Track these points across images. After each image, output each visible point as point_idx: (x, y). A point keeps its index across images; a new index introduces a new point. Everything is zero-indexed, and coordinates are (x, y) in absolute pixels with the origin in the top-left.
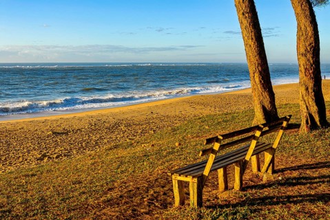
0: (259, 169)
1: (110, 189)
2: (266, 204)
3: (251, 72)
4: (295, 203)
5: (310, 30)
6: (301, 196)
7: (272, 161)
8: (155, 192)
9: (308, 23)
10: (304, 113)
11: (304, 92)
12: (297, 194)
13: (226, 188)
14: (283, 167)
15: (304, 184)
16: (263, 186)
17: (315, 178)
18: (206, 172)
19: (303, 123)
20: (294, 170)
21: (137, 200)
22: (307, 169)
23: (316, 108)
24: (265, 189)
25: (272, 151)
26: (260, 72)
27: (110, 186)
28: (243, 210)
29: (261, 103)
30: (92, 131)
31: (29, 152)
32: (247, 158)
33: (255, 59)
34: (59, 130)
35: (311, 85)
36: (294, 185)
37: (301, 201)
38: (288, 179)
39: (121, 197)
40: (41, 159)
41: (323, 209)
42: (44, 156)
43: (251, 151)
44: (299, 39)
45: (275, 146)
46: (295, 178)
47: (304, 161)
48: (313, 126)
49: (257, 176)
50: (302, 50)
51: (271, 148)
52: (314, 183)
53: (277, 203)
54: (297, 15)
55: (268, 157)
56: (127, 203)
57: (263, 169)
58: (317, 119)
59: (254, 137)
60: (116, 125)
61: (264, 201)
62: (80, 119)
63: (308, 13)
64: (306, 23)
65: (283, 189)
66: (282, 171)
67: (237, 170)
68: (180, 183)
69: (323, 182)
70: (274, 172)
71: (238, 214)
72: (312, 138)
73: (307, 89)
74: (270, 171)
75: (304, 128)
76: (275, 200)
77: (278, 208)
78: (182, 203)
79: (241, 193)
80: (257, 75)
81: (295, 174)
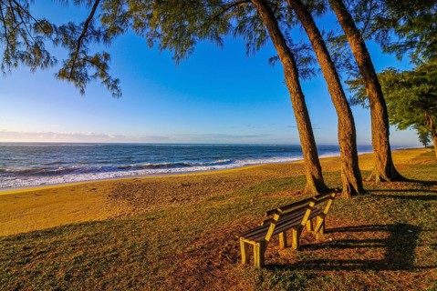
0: (312, 229)
1: (197, 239)
2: (320, 269)
3: (304, 151)
4: (348, 269)
5: (348, 122)
6: (352, 261)
7: (323, 224)
8: (229, 245)
9: (347, 118)
10: (345, 183)
11: (345, 167)
12: (347, 258)
13: (286, 246)
14: (331, 227)
15: (353, 247)
16: (317, 247)
17: (362, 242)
18: (268, 238)
19: (345, 189)
20: (342, 231)
21: (213, 252)
22: (353, 231)
23: (354, 179)
24: (318, 251)
25: (323, 216)
26: (311, 152)
27: (197, 236)
28: (300, 274)
29: (312, 173)
30: (204, 184)
31: (166, 196)
32: (303, 223)
33: (307, 143)
34: (186, 183)
35: (350, 162)
36: (344, 247)
37: (353, 268)
38: (338, 241)
39: (202, 248)
40: (172, 201)
41: (376, 280)
42: (175, 199)
43: (306, 218)
44: (340, 129)
45: (325, 212)
46: (343, 241)
47: (349, 223)
48: (353, 193)
49: (311, 235)
50: (342, 137)
51: (322, 213)
52: (362, 247)
53: (331, 268)
54: (338, 112)
55: (320, 220)
56: (205, 254)
57: (316, 229)
58: (356, 187)
59: (308, 207)
60: (220, 181)
61: (318, 264)
62: (199, 177)
63: (346, 110)
64: (345, 117)
65: (334, 251)
66: (332, 231)
67: (295, 233)
68: (246, 245)
69: (370, 247)
70: (325, 232)
71: (296, 280)
72: (353, 202)
73: (347, 165)
74: (321, 231)
75: (345, 195)
76: (328, 264)
77: (331, 274)
78: (248, 261)
79: (298, 254)
80: (308, 154)
81: (343, 236)
